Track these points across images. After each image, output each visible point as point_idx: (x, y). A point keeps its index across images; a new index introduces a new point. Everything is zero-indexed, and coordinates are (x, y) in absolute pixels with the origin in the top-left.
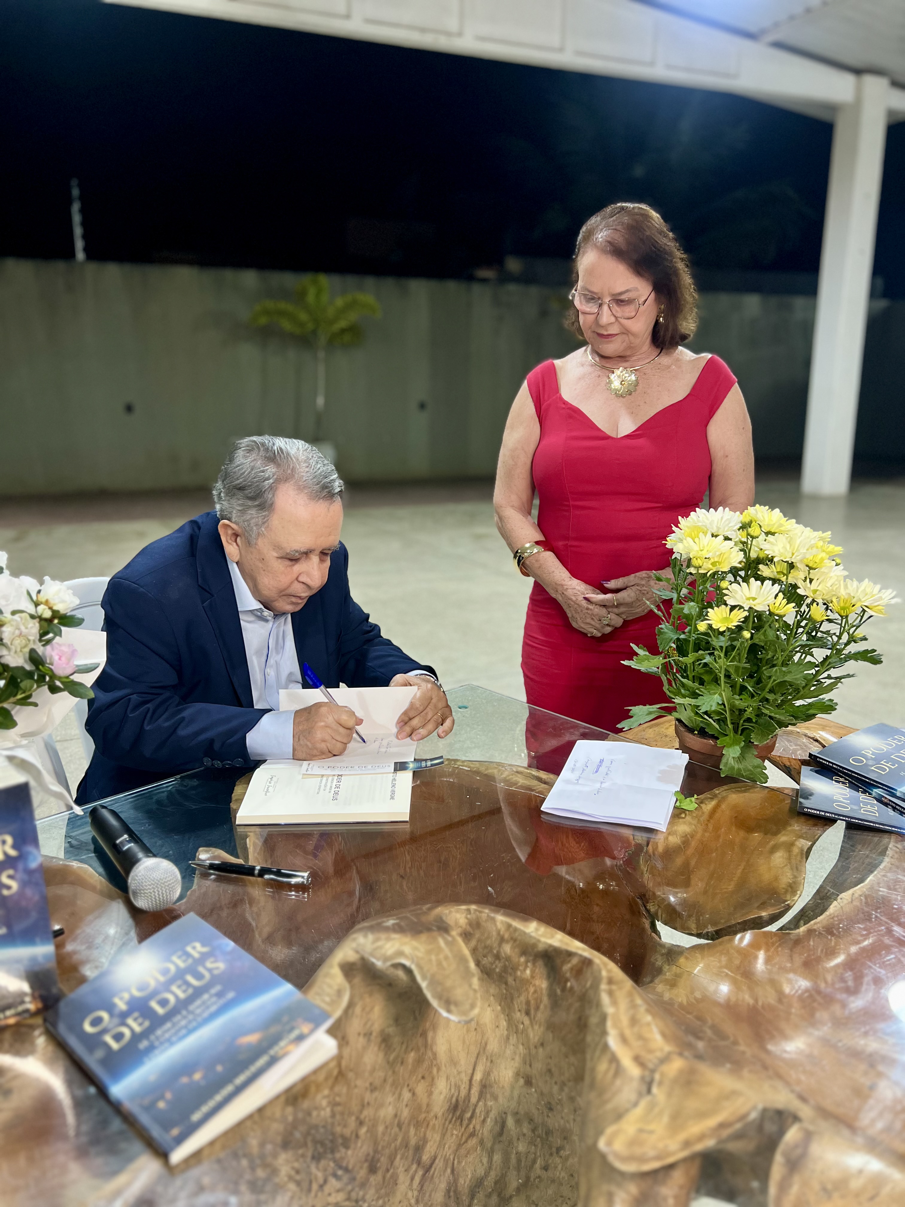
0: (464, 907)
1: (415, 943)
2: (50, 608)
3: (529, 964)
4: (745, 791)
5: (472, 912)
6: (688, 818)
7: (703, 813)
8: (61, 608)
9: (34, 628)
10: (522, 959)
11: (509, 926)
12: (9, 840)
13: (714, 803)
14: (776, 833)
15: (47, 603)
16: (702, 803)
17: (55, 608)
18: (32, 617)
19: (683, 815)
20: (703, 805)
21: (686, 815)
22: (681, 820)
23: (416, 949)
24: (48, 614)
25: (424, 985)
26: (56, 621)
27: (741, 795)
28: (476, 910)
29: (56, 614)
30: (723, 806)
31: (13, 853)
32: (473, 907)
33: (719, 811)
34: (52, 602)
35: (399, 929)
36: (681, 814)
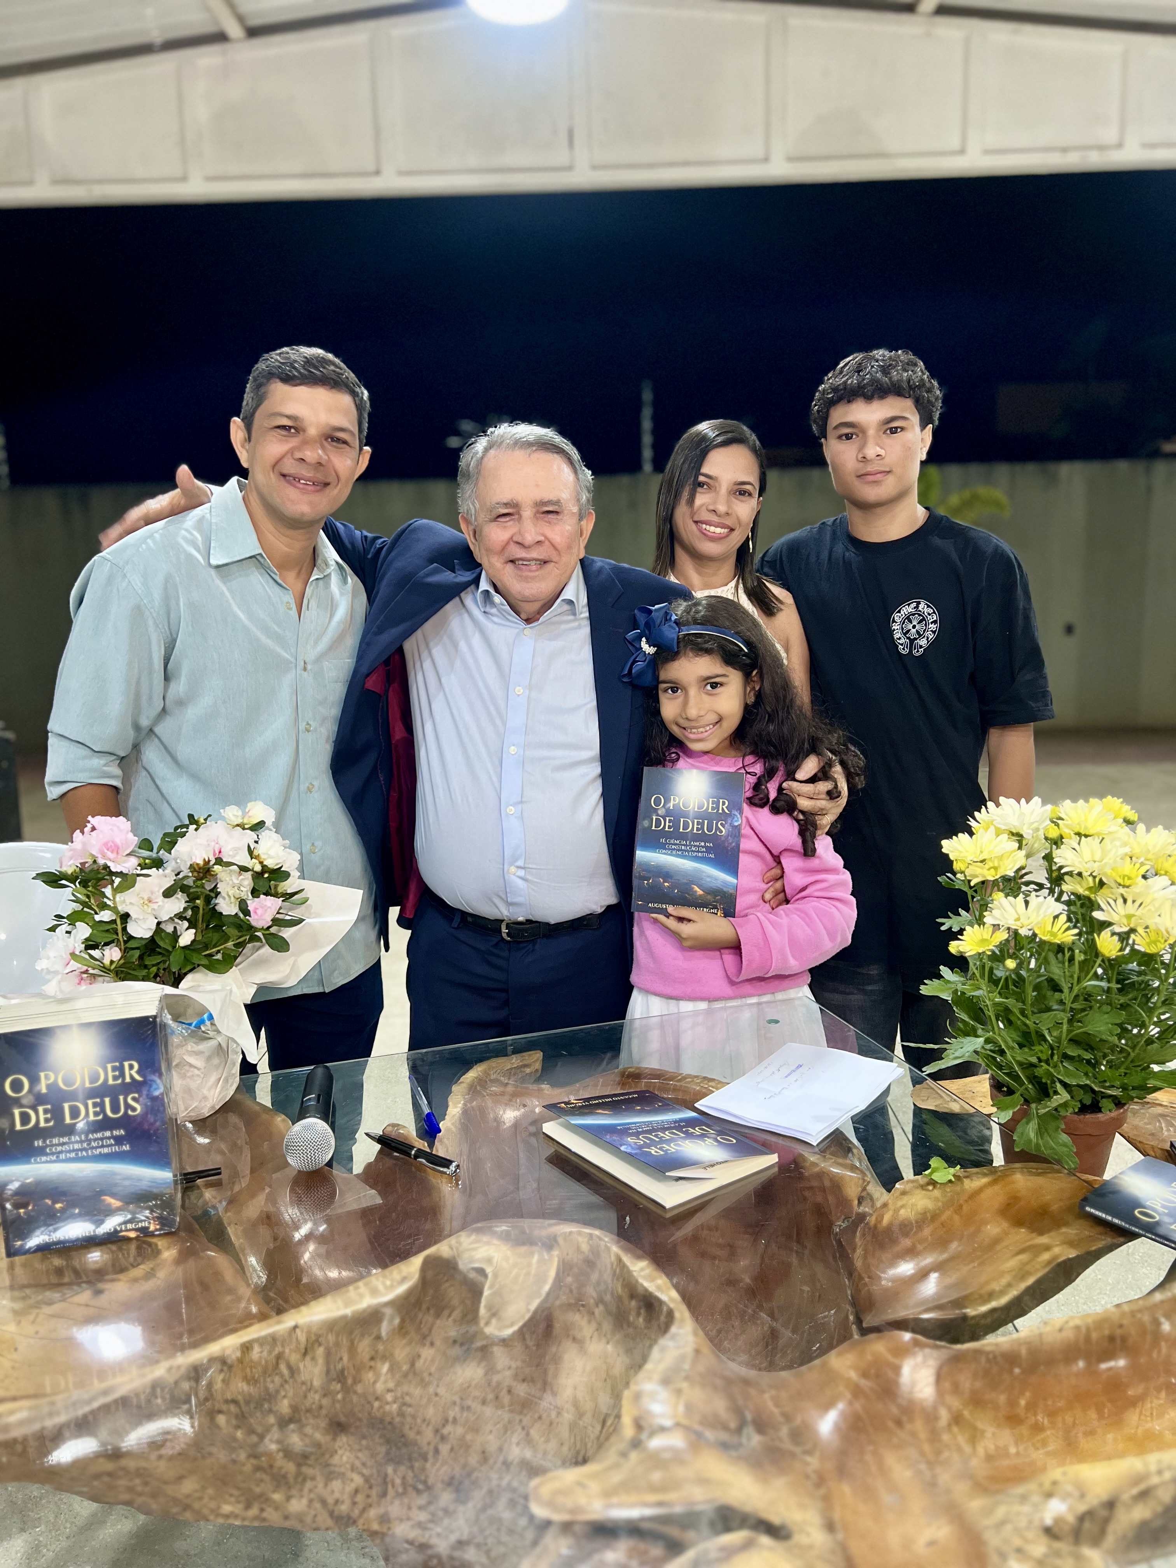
0: (587, 1230)
1: (509, 1253)
2: (261, 863)
3: (642, 1311)
4: (1038, 1175)
5: (594, 1238)
6: (937, 1193)
7: (963, 1190)
8: (271, 863)
9: (247, 881)
10: (634, 1303)
11: (620, 1260)
12: (136, 1066)
13: (985, 1180)
14: (1041, 1233)
15: (257, 857)
16: (966, 1177)
17: (265, 863)
18: (243, 869)
19: (930, 1188)
20: (966, 1182)
21: (934, 1187)
22: (924, 1192)
23: (506, 1259)
24: (258, 868)
25: (486, 1292)
26: (266, 875)
27: (1031, 1178)
28: (598, 1237)
29: (265, 869)
30: (996, 1187)
31: (138, 1078)
32: (597, 1232)
33: (989, 1192)
34: (263, 857)
35: (506, 1237)
36: (928, 1184)
